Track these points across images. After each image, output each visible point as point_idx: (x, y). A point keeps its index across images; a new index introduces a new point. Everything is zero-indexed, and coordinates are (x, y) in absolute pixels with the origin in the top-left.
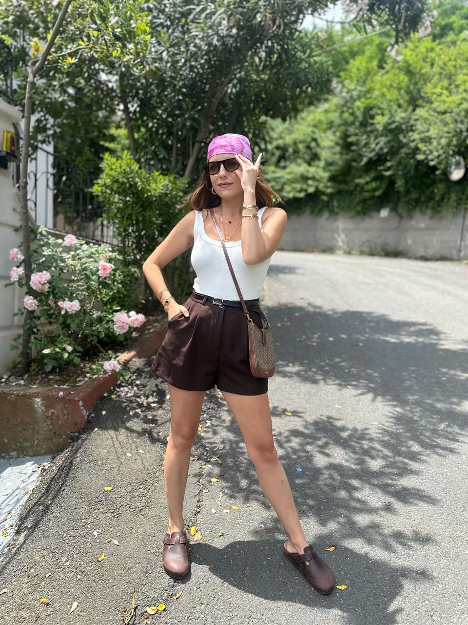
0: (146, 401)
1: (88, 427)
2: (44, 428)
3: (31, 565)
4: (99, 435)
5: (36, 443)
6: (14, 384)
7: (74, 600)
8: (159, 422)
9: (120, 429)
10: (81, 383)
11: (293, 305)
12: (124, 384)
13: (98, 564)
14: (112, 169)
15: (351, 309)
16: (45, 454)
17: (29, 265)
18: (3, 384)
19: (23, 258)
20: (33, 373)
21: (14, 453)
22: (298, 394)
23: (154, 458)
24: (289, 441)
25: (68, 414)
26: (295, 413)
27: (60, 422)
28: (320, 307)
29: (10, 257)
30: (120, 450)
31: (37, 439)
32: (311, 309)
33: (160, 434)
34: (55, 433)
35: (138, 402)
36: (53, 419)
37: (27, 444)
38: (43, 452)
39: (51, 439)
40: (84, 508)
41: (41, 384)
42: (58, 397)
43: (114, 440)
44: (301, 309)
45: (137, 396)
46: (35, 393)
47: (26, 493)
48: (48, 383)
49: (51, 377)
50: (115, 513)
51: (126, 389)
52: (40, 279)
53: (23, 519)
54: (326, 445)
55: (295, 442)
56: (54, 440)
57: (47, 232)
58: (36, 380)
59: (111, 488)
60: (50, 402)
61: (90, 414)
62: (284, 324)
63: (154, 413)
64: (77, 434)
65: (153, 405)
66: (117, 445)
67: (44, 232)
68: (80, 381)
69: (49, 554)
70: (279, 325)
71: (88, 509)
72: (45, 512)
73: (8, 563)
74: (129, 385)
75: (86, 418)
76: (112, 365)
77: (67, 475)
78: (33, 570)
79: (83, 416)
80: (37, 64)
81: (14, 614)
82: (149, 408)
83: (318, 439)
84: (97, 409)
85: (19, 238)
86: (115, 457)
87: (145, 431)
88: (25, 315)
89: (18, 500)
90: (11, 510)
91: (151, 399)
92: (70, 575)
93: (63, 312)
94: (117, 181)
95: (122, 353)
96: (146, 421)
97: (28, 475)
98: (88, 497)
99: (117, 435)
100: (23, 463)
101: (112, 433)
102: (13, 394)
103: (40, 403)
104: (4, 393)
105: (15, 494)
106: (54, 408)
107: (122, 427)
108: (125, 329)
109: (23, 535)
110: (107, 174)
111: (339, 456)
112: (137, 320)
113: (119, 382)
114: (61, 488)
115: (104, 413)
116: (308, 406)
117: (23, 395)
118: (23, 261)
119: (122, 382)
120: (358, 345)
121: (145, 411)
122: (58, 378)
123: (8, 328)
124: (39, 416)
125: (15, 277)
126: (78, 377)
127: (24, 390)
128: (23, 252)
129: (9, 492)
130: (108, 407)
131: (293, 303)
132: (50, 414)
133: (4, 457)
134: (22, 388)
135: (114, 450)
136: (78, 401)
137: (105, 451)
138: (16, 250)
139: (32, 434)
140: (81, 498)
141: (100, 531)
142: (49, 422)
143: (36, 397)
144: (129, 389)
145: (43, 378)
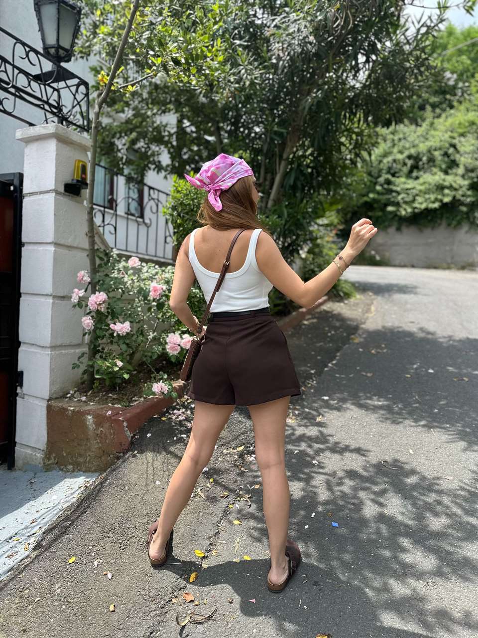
1: (130, 448)
2: (95, 445)
3: (27, 586)
6: (76, 400)
10: (135, 403)
11: (400, 330)
12: (178, 407)
16: (95, 471)
18: (66, 400)
20: (96, 390)
21: (70, 467)
25: (114, 433)
27: (107, 441)
29: (78, 279)
30: (151, 477)
31: (89, 456)
32: (422, 335)
34: (104, 452)
37: (81, 460)
38: (93, 469)
39: (101, 457)
40: (96, 534)
43: (149, 465)
45: (187, 420)
47: (62, 509)
49: (110, 395)
51: (179, 412)
54: (384, 492)
56: (103, 458)
58: (96, 397)
60: (100, 420)
61: (134, 435)
62: (379, 350)
66: (150, 471)
68: (136, 401)
69: (47, 578)
70: (373, 351)
71: (100, 535)
75: (130, 439)
76: (160, 387)
78: (26, 592)
79: (127, 437)
80: (102, 96)
83: (377, 483)
86: (144, 484)
88: (90, 335)
92: (56, 604)
99: (154, 460)
101: (150, 456)
102: (70, 410)
103: (91, 421)
104: (64, 409)
106: (102, 427)
108: (176, 350)
109: (36, 552)
112: (188, 341)
114: (84, 509)
115: (149, 435)
117: (78, 412)
119: (177, 405)
123: (78, 345)
124: (91, 433)
125: (75, 299)
126: (134, 397)
127: (81, 406)
128: (89, 274)
129: (51, 505)
130: (155, 429)
131: (401, 327)
132: (99, 432)
133: (62, 470)
134: (81, 404)
135: (145, 476)
136: (123, 421)
137: (136, 476)
138: (82, 273)
139: (86, 450)
140: (98, 523)
141: (101, 561)
142: (99, 440)
143: (88, 414)
144: (183, 412)
145: (103, 396)
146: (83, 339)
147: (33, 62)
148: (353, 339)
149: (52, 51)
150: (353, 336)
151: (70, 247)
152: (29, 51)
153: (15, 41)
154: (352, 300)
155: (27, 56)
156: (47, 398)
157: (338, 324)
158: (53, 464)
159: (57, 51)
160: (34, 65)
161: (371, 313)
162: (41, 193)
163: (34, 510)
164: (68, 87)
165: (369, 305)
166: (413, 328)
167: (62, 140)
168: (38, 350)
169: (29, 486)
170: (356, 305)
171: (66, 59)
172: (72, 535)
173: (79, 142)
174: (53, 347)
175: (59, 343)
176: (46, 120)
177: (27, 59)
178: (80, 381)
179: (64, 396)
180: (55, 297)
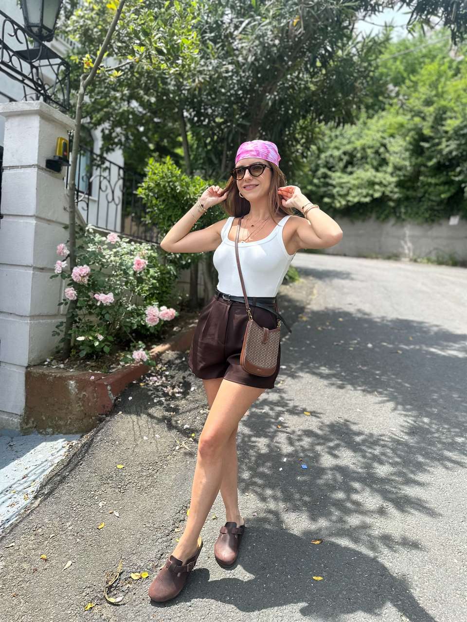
0: (172, 391)
1: (113, 410)
2: (77, 408)
3: (40, 526)
4: (122, 418)
5: (69, 422)
6: (54, 367)
7: (69, 559)
8: (180, 411)
9: (142, 415)
10: (114, 370)
11: (340, 310)
12: (154, 374)
13: (97, 531)
14: (155, 174)
15: (400, 317)
16: (77, 433)
17: (73, 260)
18: (45, 367)
19: (68, 252)
20: (73, 358)
21: (50, 430)
22: (322, 395)
23: (168, 443)
24: (300, 440)
25: (97, 397)
26: (313, 414)
27: (90, 404)
28: (368, 314)
29: (58, 251)
30: (138, 433)
31: (70, 418)
32: (359, 315)
33: (179, 422)
34: (86, 414)
35: (164, 391)
36: (84, 401)
37: (61, 423)
38: (74, 431)
39: (82, 420)
40: (95, 481)
41: (78, 369)
42: (90, 381)
43: (135, 423)
44: (346, 314)
45: (163, 385)
46: (70, 376)
47: (52, 465)
48: (85, 368)
49: (88, 363)
50: (123, 490)
51: (155, 378)
52: (80, 272)
53: (42, 487)
54: (337, 446)
55: (306, 442)
56: (84, 420)
57: (93, 229)
58: (74, 365)
59: (122, 466)
60: (82, 384)
61: (117, 398)
62: (324, 327)
63: (177, 403)
64: (104, 416)
65: (177, 395)
66: (136, 428)
67: (91, 230)
68: (113, 368)
69: (57, 518)
70: (319, 328)
71: (99, 482)
72: (61, 482)
73: (21, 521)
74: (159, 375)
75: (113, 401)
76: (140, 355)
77: (87, 451)
78: (40, 530)
79: (110, 400)
80: (88, 78)
81: (16, 565)
82: (173, 397)
83: (331, 440)
84: (124, 395)
85: (66, 235)
86: (132, 439)
87: (164, 418)
88: (68, 305)
89: (44, 470)
90: (36, 479)
91: (176, 390)
92: (71, 538)
93: (99, 304)
94: (158, 185)
95: (157, 345)
96: (168, 409)
97: (58, 450)
98: (101, 473)
99: (138, 420)
100: (56, 439)
101: (134, 417)
102: (51, 376)
103: (74, 386)
104: (44, 375)
105: (43, 465)
106: (85, 391)
107: (144, 413)
108: (155, 321)
109: (39, 499)
110: (150, 178)
111: (348, 458)
112: (167, 313)
113: (150, 372)
114: (79, 462)
115: (130, 398)
116: (329, 407)
117: (60, 377)
118: (69, 256)
119: (152, 372)
120: (397, 353)
121: (169, 400)
122: (93, 364)
123: (54, 316)
124: (73, 397)
125: (58, 270)
126: (112, 364)
127: (62, 373)
128: (69, 248)
129: (39, 462)
130: (135, 393)
131: (341, 308)
132: (82, 396)
133: (41, 433)
134: (61, 370)
135: (133, 432)
136: (107, 385)
137: (124, 433)
138: (63, 245)
139: (66, 414)
140: (95, 473)
141: (105, 503)
142: (81, 404)
143: (71, 379)
144: (158, 379)
145: (81, 364)
146: (59, 310)
147: (21, 41)
148: (301, 318)
149: (35, 30)
150: (300, 315)
151: (49, 221)
152: (17, 29)
153: (5, 18)
154: (296, 283)
155: (16, 33)
156: (26, 365)
157: (286, 304)
158: (30, 427)
159: (40, 31)
160: (21, 43)
161: (314, 295)
162: (22, 167)
163: (22, 467)
164: (51, 65)
165: (312, 288)
166: (351, 309)
167: (45, 117)
168: (17, 319)
169: (9, 448)
170: (301, 287)
171: (48, 38)
172: (73, 483)
173: (60, 120)
174: (32, 317)
175: (37, 313)
176: (25, 96)
177: (15, 36)
178: (55, 350)
179: (41, 364)
180: (35, 268)
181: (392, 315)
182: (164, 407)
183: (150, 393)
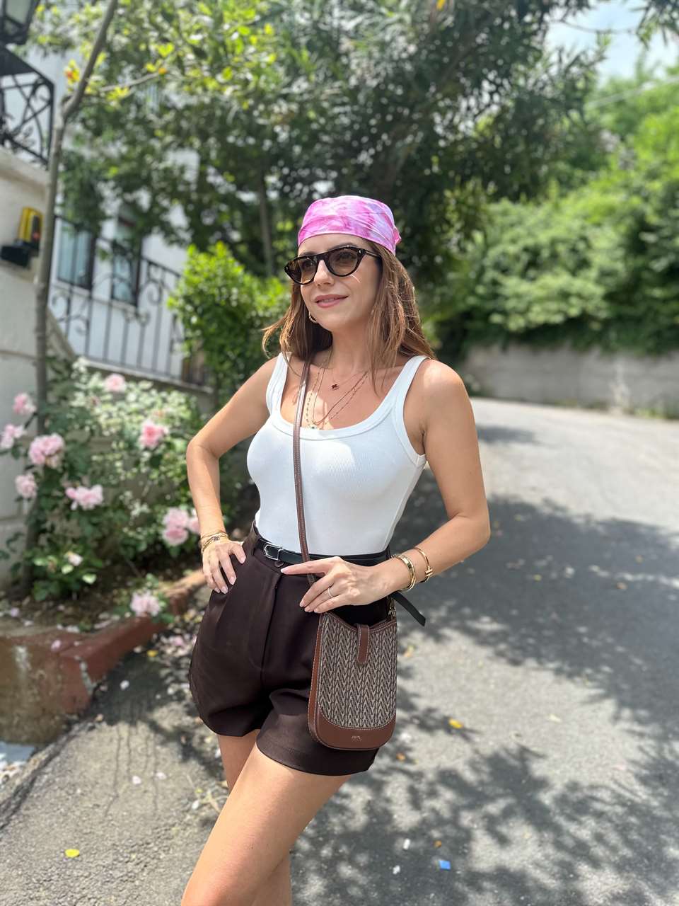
1: (89, 710)
4: (100, 730)
5: (15, 722)
9: (139, 723)
10: (104, 625)
11: (518, 501)
12: (178, 631)
16: (28, 742)
17: (44, 422)
19: (34, 409)
23: (180, 792)
24: (433, 794)
25: (63, 682)
27: (50, 693)
28: (563, 509)
29: (14, 407)
30: (124, 767)
33: (207, 741)
36: (41, 687)
42: (50, 650)
43: (123, 743)
44: (528, 509)
46: (23, 636)
51: (178, 640)
52: (47, 446)
54: (506, 815)
55: (444, 800)
56: (42, 721)
57: (88, 367)
58: (36, 611)
59: (77, 853)
60: (40, 655)
61: (99, 685)
64: (75, 717)
67: (83, 369)
74: (187, 632)
75: (90, 692)
83: (492, 799)
84: (115, 677)
86: (110, 783)
87: (181, 731)
93: (75, 506)
98: (31, 868)
99: (130, 734)
103: (24, 656)
107: (145, 720)
108: (180, 537)
113: (170, 627)
115: (125, 685)
118: (35, 414)
119: (176, 626)
120: (618, 588)
122: (70, 611)
123: (10, 519)
125: (7, 442)
126: (101, 613)
128: (36, 400)
130: (135, 673)
131: (517, 497)
132: (37, 677)
134: (9, 623)
136: (80, 662)
137: (97, 766)
138: (24, 396)
139: (12, 705)
140: (18, 867)
142: (35, 691)
143: (20, 644)
144: (185, 641)
145: (49, 608)
151: (6, 354)
164: (18, 87)
171: (17, 39)
181: (604, 512)
182: (186, 706)
183: (164, 672)
